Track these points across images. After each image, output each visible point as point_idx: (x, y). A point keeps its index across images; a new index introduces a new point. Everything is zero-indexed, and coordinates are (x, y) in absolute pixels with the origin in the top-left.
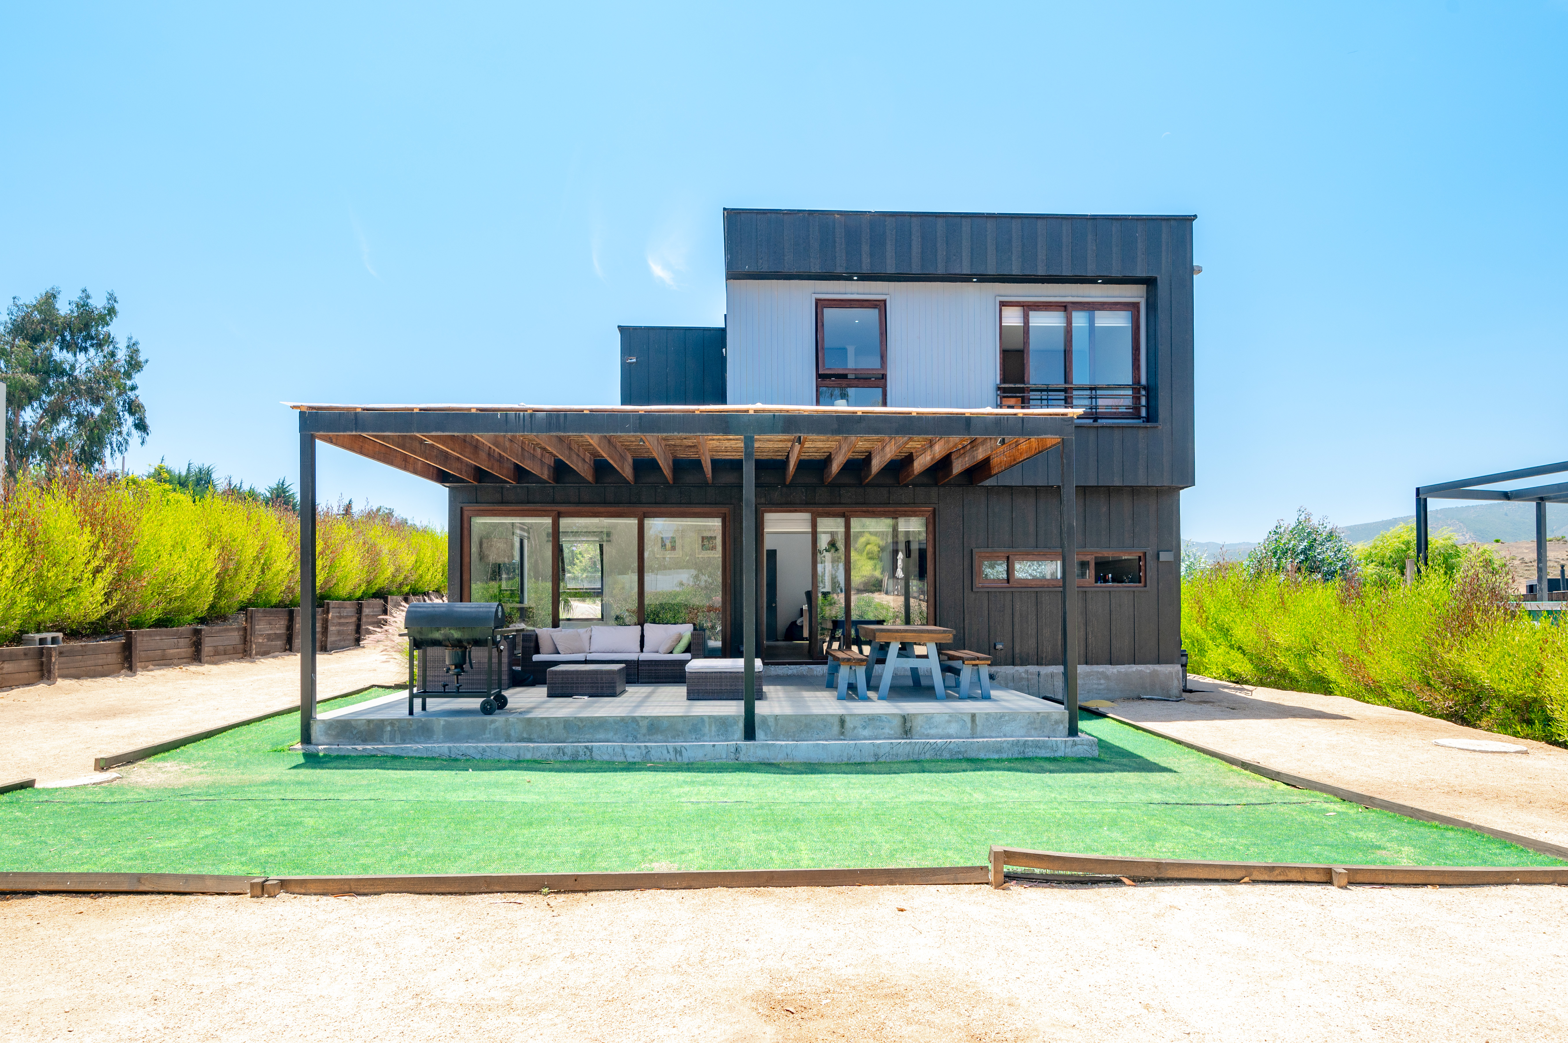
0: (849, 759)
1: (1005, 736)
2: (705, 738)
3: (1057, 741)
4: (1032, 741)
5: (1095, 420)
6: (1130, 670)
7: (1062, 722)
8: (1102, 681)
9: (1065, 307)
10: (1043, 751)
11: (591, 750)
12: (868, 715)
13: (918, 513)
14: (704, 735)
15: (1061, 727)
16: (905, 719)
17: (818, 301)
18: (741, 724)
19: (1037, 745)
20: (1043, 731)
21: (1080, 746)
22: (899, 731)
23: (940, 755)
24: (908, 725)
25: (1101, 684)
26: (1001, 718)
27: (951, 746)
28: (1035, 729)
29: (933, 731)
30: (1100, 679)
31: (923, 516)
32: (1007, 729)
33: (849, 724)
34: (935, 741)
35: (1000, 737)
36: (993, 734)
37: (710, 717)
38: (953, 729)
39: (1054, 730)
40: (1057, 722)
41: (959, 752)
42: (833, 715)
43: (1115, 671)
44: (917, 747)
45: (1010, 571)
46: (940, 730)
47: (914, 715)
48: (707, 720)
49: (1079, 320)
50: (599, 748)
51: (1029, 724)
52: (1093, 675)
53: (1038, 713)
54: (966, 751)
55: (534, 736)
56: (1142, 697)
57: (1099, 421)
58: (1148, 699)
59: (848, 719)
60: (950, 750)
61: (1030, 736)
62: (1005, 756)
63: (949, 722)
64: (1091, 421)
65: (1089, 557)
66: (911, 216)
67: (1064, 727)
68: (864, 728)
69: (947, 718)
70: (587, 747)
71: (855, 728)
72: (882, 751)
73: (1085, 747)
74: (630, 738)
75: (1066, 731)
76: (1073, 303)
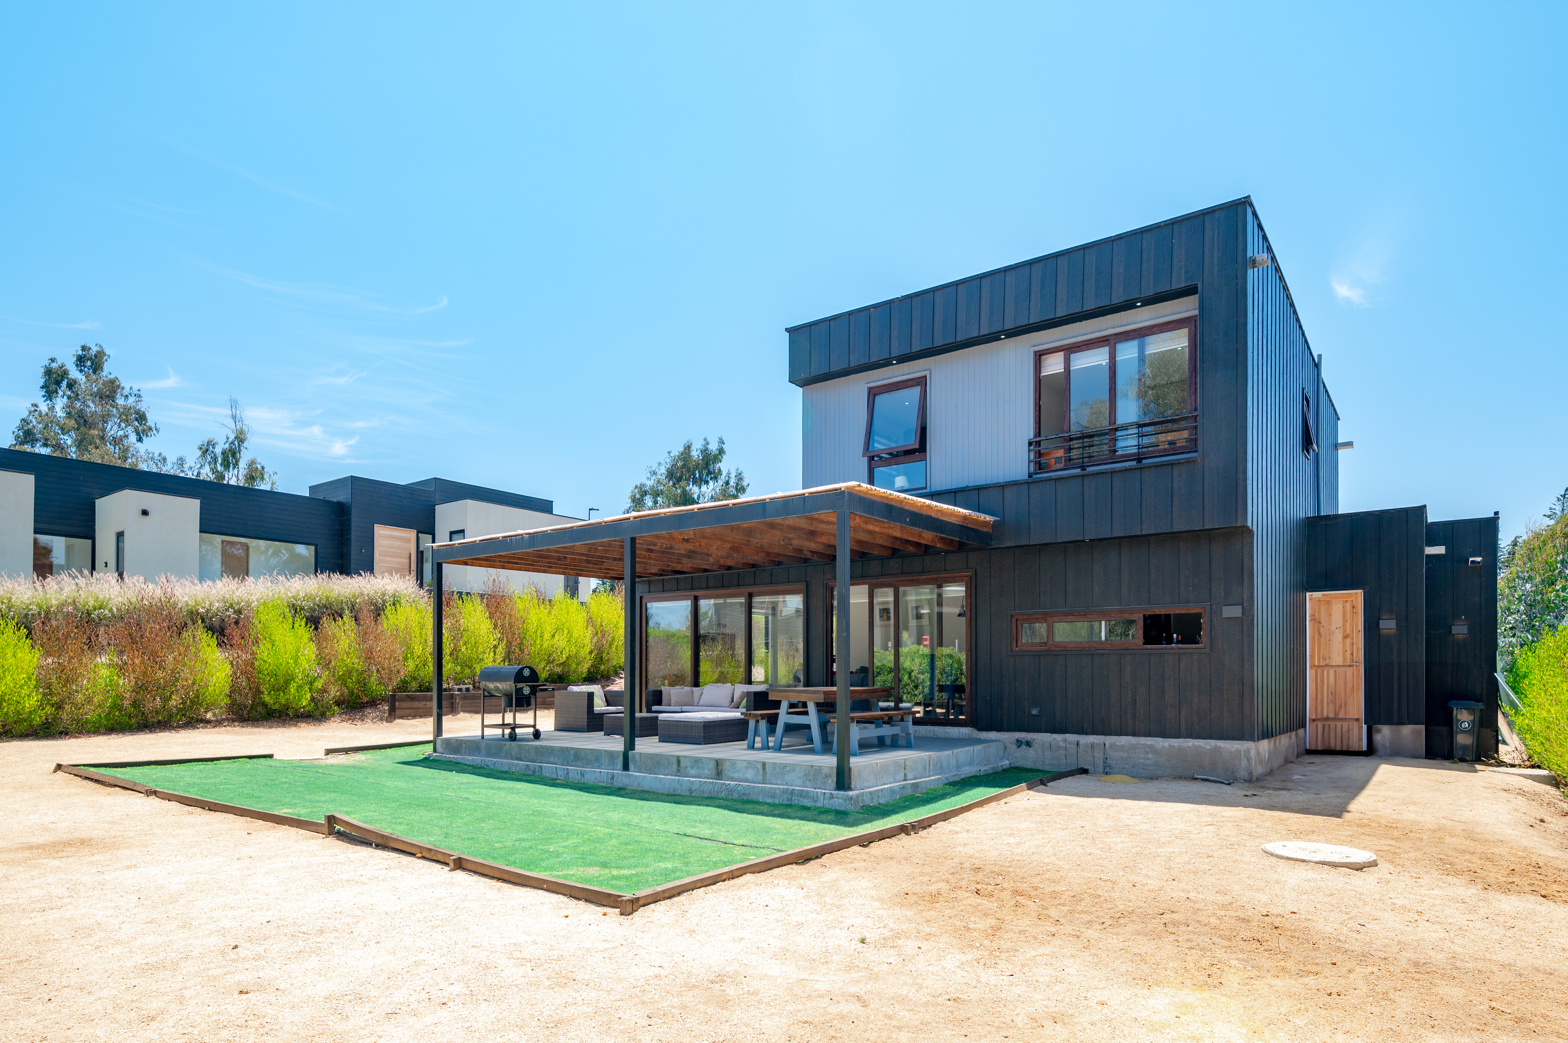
0: (674, 791)
1: (787, 784)
2: (603, 767)
3: (817, 792)
4: (798, 790)
5: (1139, 461)
6: (1185, 745)
7: (831, 776)
8: (1150, 756)
9: (1109, 341)
10: (806, 801)
11: (541, 768)
12: (694, 758)
13: (957, 579)
14: (602, 765)
15: (830, 781)
16: (718, 763)
17: (870, 390)
18: (621, 758)
19: (801, 794)
20: (816, 784)
21: (836, 799)
22: (714, 772)
23: (732, 795)
24: (720, 768)
25: (1149, 759)
26: (784, 768)
27: (739, 788)
28: (810, 780)
29: (736, 775)
30: (1148, 753)
31: (962, 581)
32: (788, 778)
33: (683, 764)
34: (729, 782)
35: (783, 785)
36: (779, 783)
37: (605, 751)
38: (750, 774)
39: (824, 783)
40: (827, 776)
41: (744, 794)
42: (673, 756)
43: (1166, 744)
44: (717, 786)
45: (1050, 631)
46: (741, 775)
47: (723, 760)
48: (603, 752)
49: (1128, 352)
50: (545, 767)
51: (805, 775)
52: (1139, 748)
53: (812, 766)
54: (749, 794)
55: (522, 757)
56: (1196, 776)
57: (1144, 461)
58: (1202, 779)
59: (682, 759)
60: (739, 792)
61: (805, 787)
62: (777, 801)
63: (747, 768)
64: (1134, 463)
65: (1136, 615)
66: (912, 297)
67: (833, 781)
68: (692, 768)
69: (746, 764)
70: (540, 766)
71: (686, 767)
72: (695, 787)
73: (840, 800)
74: (565, 763)
75: (834, 785)
76: (1116, 334)
